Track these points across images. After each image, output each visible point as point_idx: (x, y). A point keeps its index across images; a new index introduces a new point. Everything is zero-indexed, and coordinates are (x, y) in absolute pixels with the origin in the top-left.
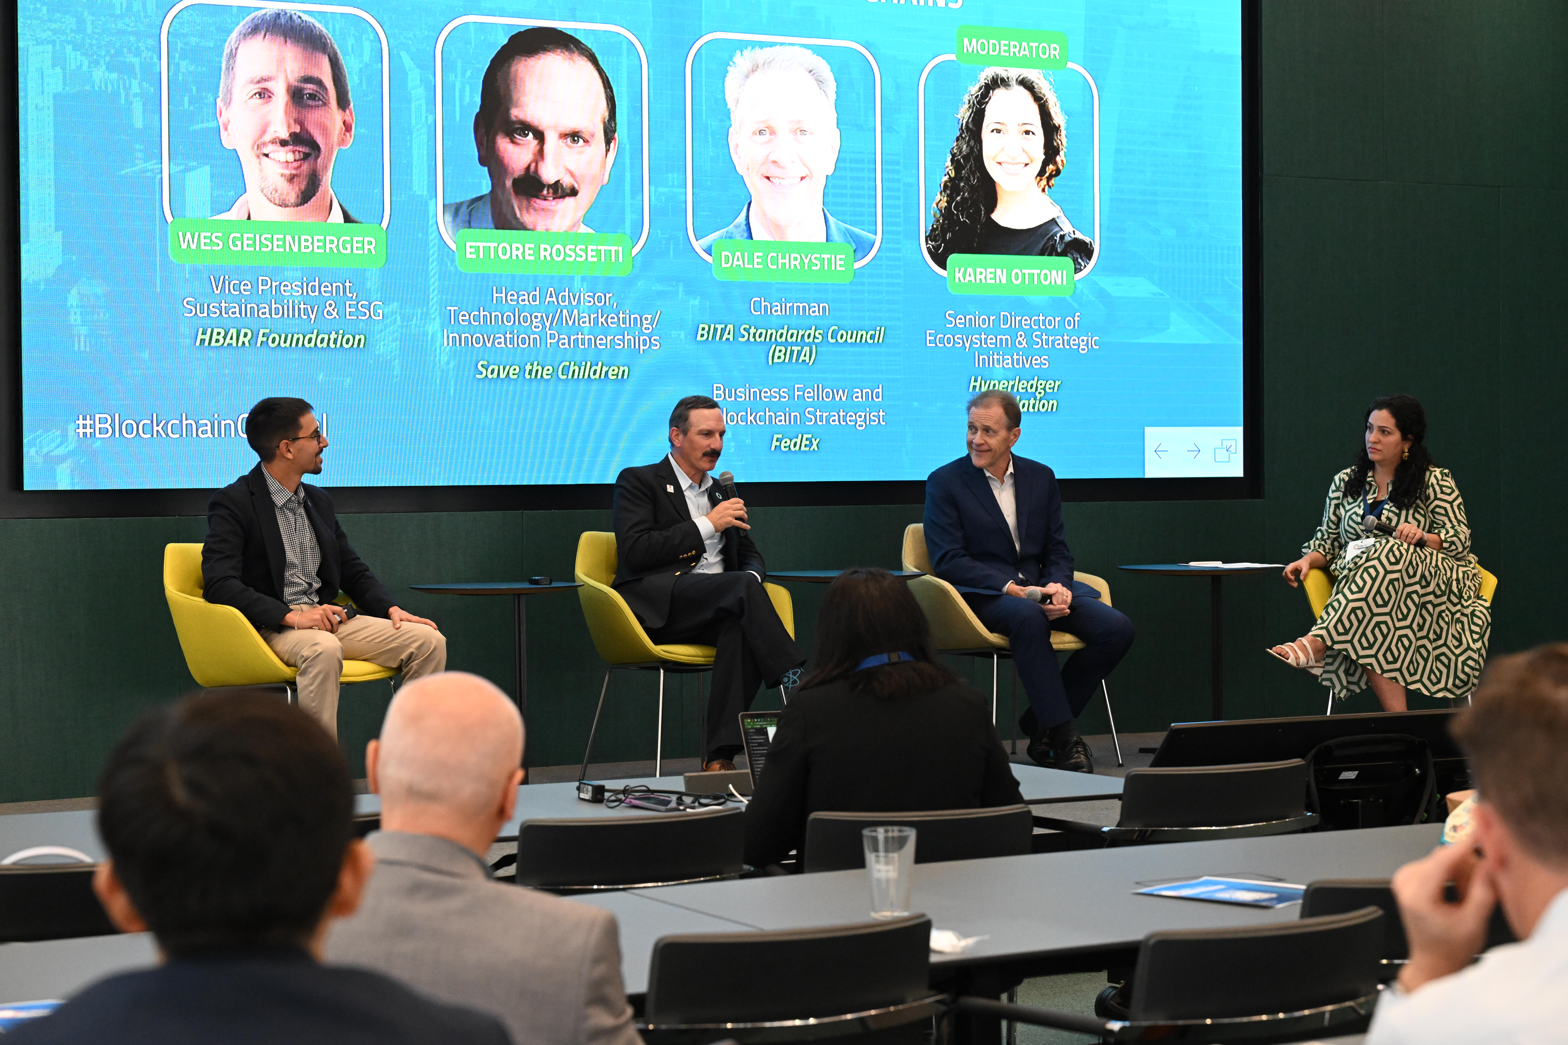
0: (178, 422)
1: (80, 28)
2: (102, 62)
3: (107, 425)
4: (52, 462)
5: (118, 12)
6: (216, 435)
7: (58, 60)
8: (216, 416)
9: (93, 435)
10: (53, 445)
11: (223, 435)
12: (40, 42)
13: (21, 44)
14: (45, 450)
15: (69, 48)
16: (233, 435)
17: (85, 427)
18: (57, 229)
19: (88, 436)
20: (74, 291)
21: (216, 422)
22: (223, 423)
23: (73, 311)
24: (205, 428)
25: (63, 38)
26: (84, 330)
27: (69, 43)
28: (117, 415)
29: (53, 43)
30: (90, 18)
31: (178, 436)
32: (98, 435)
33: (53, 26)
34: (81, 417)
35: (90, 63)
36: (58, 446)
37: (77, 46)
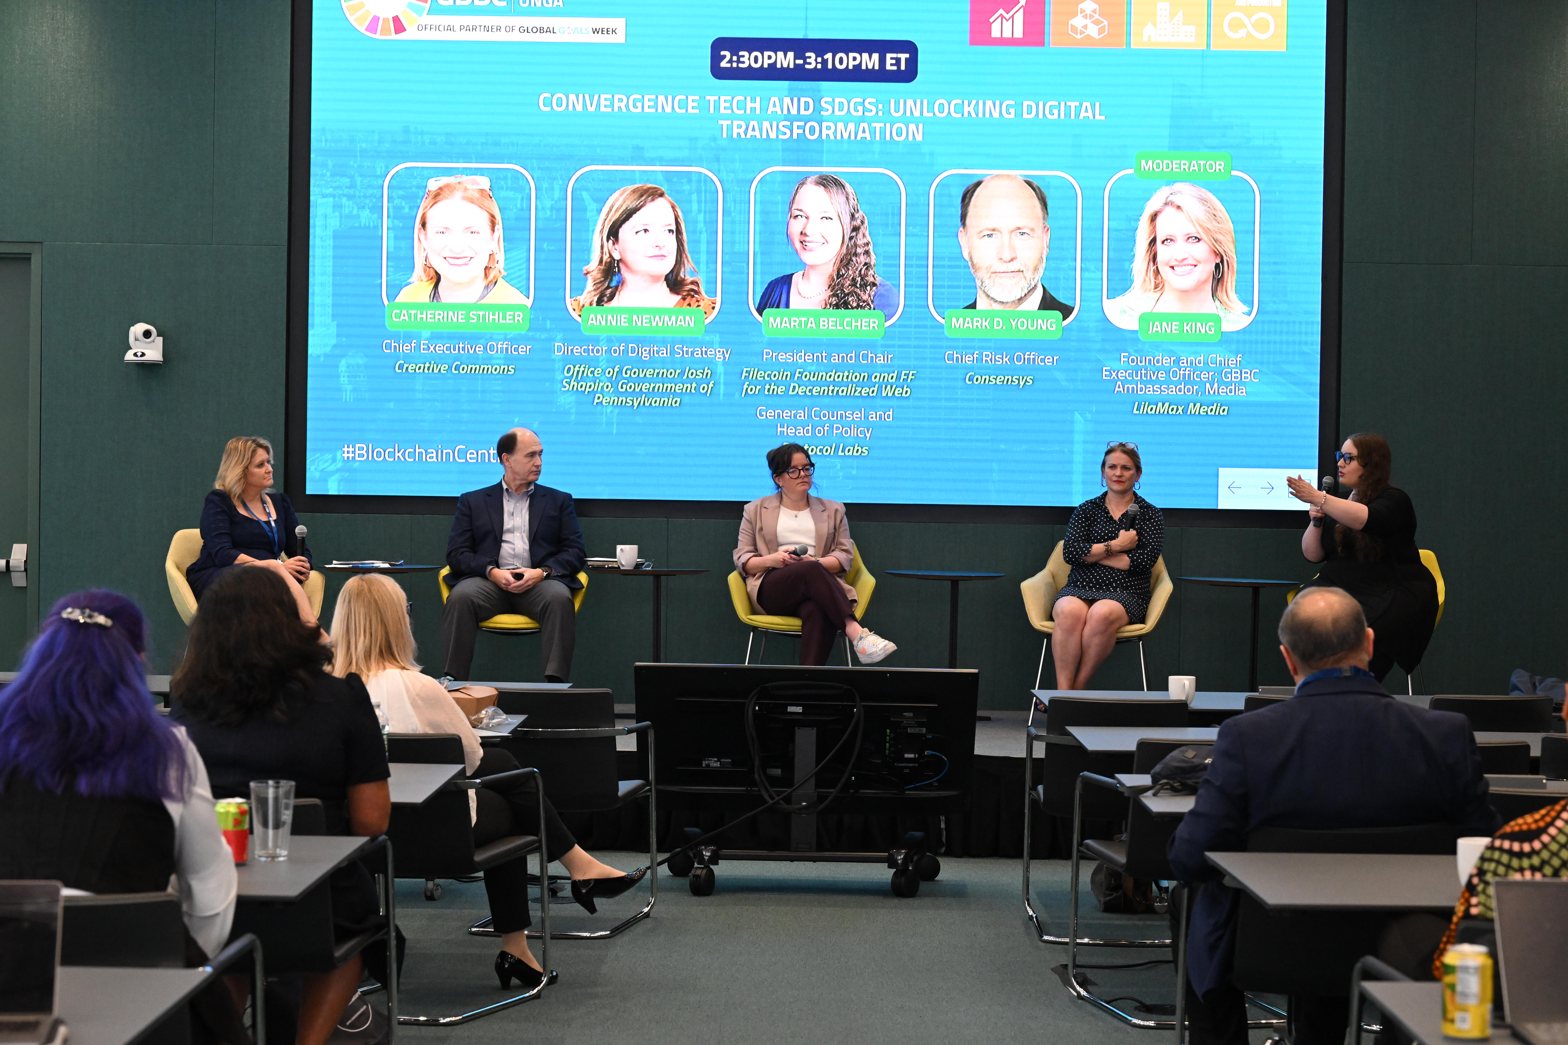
0: (413, 450)
1: (353, 186)
2: (367, 207)
3: (364, 452)
4: (325, 476)
5: (379, 173)
6: (439, 460)
7: (337, 207)
8: (440, 446)
9: (354, 458)
10: (327, 464)
11: (444, 460)
12: (324, 195)
13: (312, 198)
14: (321, 468)
15: (344, 200)
16: (451, 460)
17: (348, 452)
18: (333, 321)
19: (351, 459)
20: (343, 362)
21: (440, 451)
22: (445, 451)
23: (342, 375)
24: (431, 455)
25: (340, 192)
26: (349, 387)
27: (344, 195)
28: (370, 445)
29: (334, 196)
31: (412, 460)
32: (357, 458)
33: (334, 185)
34: (346, 446)
35: (358, 208)
36: (330, 465)
37: (350, 197)
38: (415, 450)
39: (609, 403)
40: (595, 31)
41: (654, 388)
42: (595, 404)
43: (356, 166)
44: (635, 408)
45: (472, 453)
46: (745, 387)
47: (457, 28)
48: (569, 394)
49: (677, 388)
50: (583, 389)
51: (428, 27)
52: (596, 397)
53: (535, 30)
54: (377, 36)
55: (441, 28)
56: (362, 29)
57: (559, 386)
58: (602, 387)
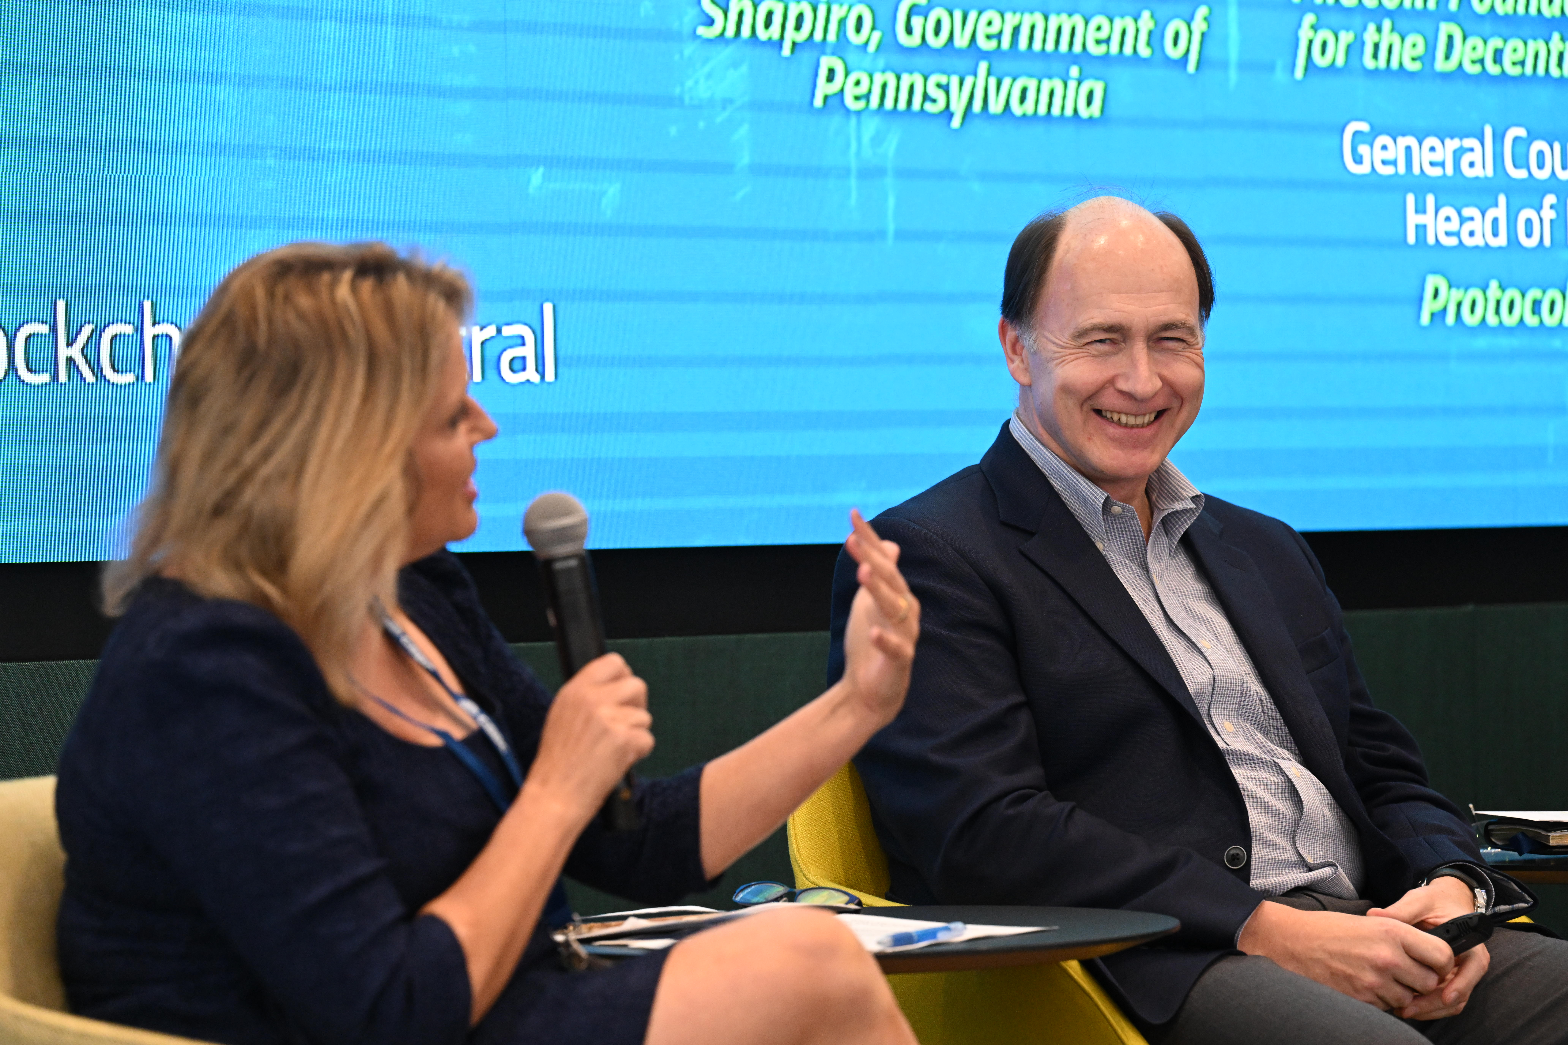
38: (140, 330)
39: (867, 97)
41: (1016, 30)
42: (818, 102)
44: (956, 123)
46: (1305, 34)
48: (726, 53)
49: (1092, 35)
50: (774, 32)
52: (823, 73)
57: (691, 15)
58: (842, 22)
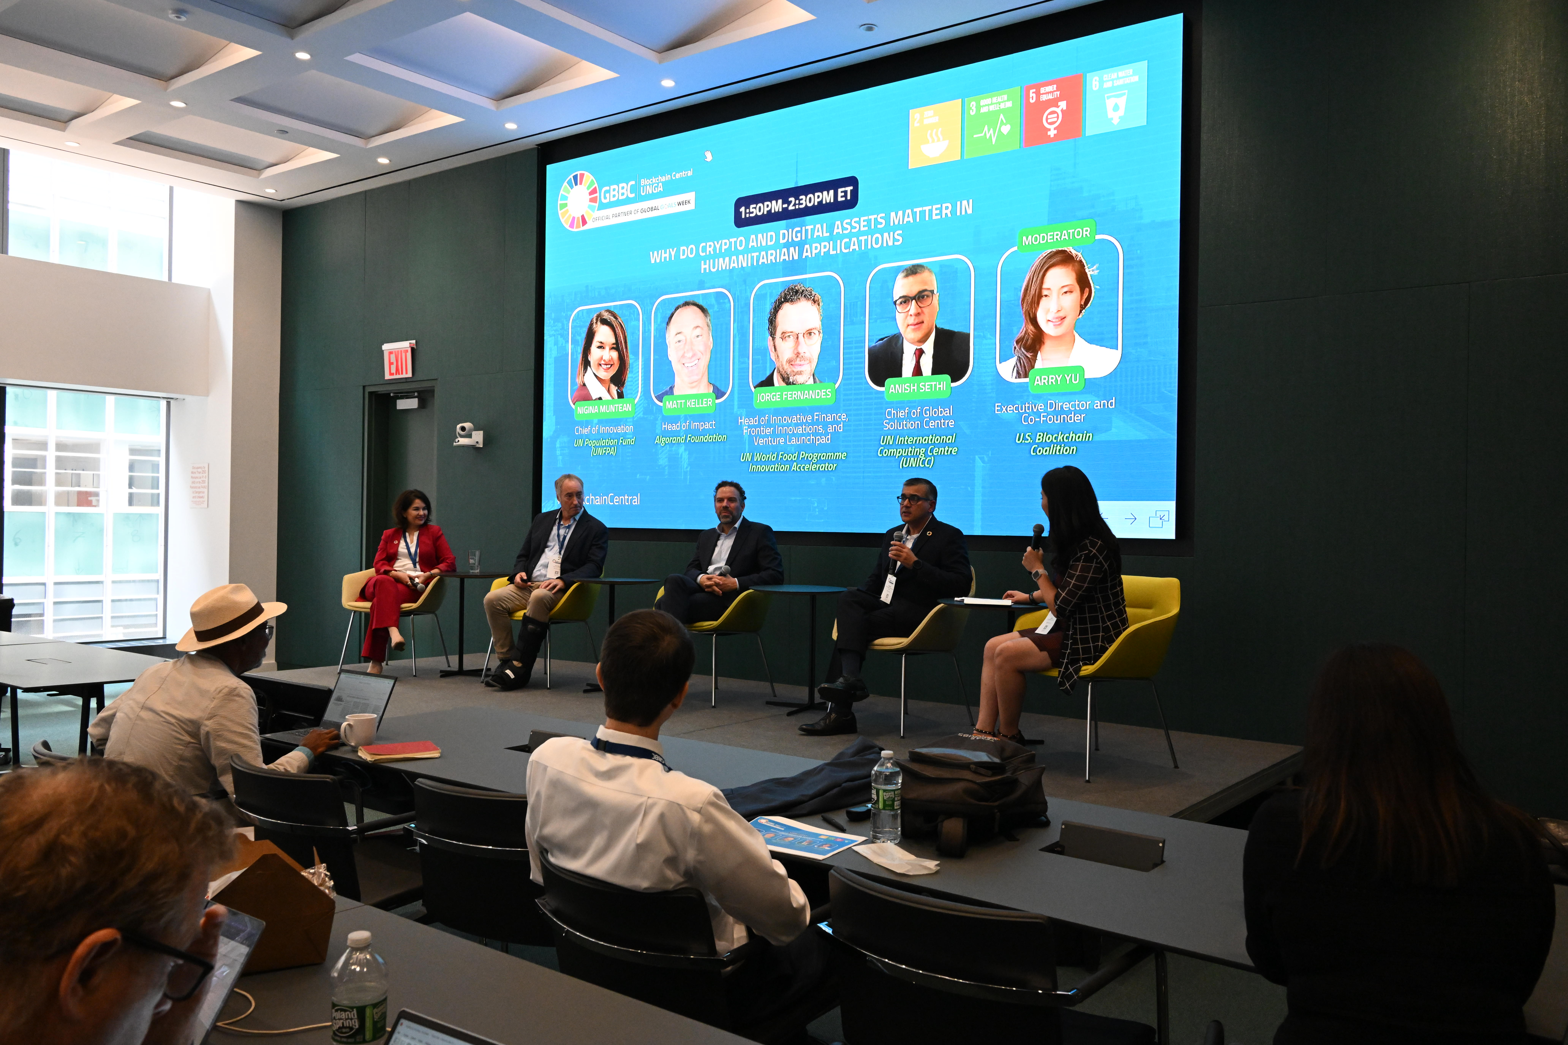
6: (601, 503)
7: (556, 343)
8: (601, 494)
10: (550, 507)
11: (604, 503)
12: (551, 336)
15: (559, 336)
16: (607, 503)
18: (553, 415)
20: (558, 441)
21: (601, 497)
22: (604, 498)
23: (558, 449)
24: (597, 500)
26: (560, 458)
29: (554, 335)
30: (566, 322)
33: (555, 328)
37: (562, 336)
40: (679, 204)
43: (564, 315)
45: (616, 499)
47: (611, 217)
51: (597, 219)
53: (648, 210)
54: (574, 230)
55: (604, 218)
56: (567, 226)
